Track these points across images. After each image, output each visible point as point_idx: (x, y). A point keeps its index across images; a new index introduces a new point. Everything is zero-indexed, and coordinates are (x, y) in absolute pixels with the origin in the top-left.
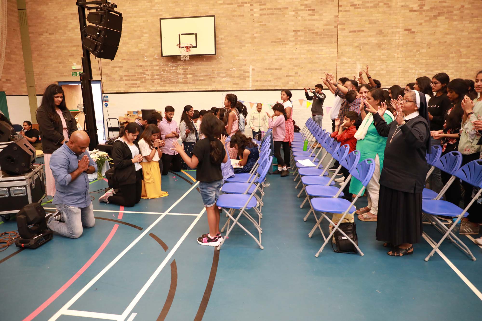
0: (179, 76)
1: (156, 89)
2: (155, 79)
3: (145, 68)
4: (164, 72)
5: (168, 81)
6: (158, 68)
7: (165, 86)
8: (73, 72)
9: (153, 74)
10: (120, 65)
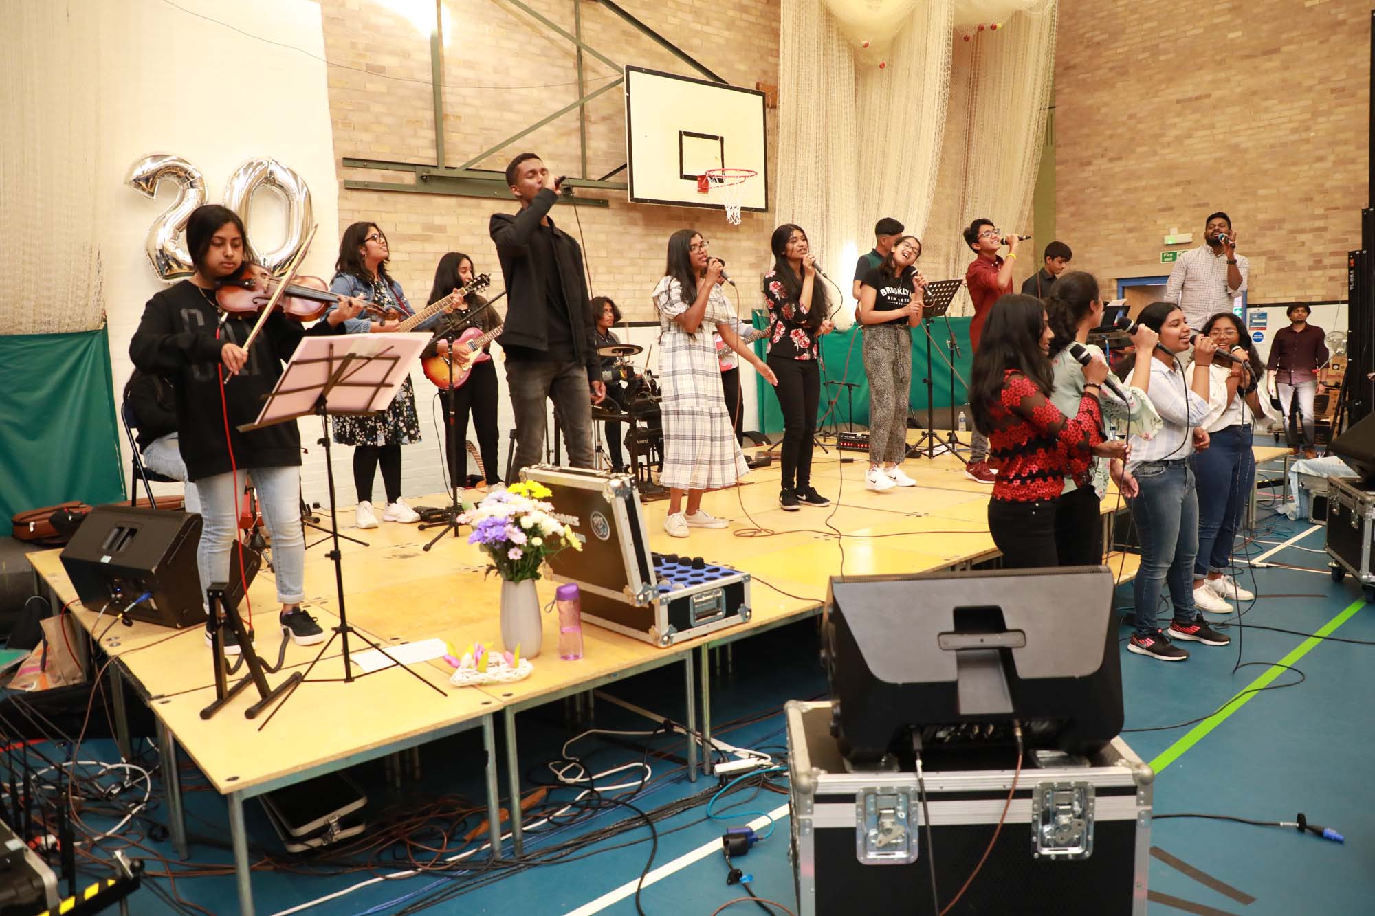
8: (1166, 251)
10: (1319, 223)
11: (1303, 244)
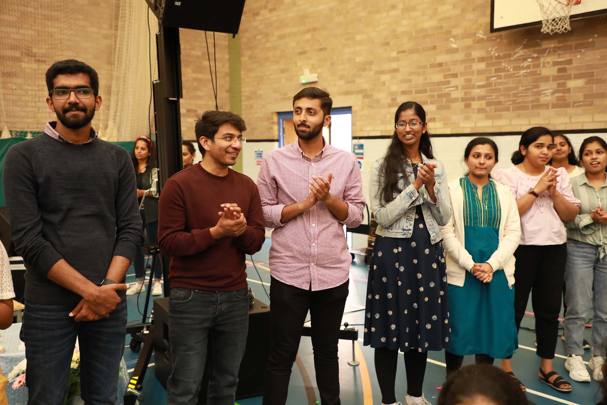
0: (543, 86)
1: (472, 125)
2: (473, 99)
3: (449, 70)
4: (499, 77)
5: (510, 101)
6: (482, 66)
7: (500, 117)
9: (469, 86)
10: (394, 65)
11: (384, 84)
